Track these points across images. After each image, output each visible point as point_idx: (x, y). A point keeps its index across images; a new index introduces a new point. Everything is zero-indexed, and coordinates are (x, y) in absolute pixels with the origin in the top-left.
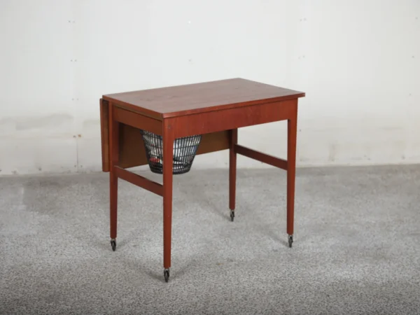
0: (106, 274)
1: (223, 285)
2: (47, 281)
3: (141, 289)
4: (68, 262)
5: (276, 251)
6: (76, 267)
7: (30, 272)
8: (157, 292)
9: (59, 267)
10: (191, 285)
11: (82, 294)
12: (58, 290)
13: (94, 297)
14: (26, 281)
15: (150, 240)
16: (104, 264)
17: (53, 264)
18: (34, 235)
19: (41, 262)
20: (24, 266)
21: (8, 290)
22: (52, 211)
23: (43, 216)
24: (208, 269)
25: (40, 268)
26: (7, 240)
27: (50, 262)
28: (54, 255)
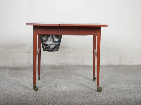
0: (46, 96)
1: (96, 100)
2: (21, 98)
3: (61, 101)
4: (29, 92)
5: (113, 88)
6: (33, 93)
7: (13, 95)
8: (69, 102)
9: (25, 94)
10: (82, 100)
11: (37, 103)
12: (26, 101)
13: (42, 104)
14: (12, 98)
15: (61, 85)
16: (44, 93)
17: (23, 93)
18: (14, 84)
19: (18, 92)
20: (10, 93)
21: (4, 102)
22: (20, 76)
23: (17, 78)
24: (87, 94)
25: (18, 94)
26: (3, 85)
27: (21, 92)
28: (23, 90)
